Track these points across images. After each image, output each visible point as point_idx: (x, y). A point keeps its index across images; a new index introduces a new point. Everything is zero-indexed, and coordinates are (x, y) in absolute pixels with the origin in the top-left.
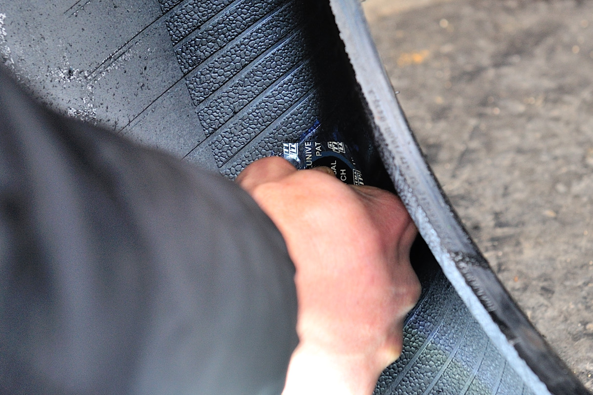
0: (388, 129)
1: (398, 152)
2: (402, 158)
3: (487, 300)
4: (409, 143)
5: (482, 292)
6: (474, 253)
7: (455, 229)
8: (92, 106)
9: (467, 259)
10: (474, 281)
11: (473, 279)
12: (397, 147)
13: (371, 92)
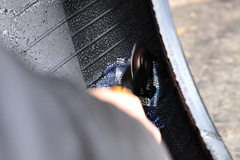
0: (174, 61)
1: (179, 74)
2: (180, 77)
3: (218, 157)
4: (185, 69)
5: (217, 153)
6: (214, 131)
7: (205, 117)
8: (16, 29)
9: (210, 135)
10: (212, 147)
11: (212, 146)
12: (178, 71)
13: (167, 40)
